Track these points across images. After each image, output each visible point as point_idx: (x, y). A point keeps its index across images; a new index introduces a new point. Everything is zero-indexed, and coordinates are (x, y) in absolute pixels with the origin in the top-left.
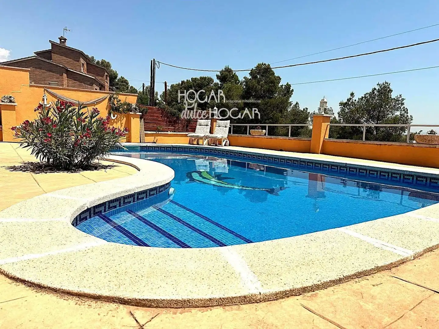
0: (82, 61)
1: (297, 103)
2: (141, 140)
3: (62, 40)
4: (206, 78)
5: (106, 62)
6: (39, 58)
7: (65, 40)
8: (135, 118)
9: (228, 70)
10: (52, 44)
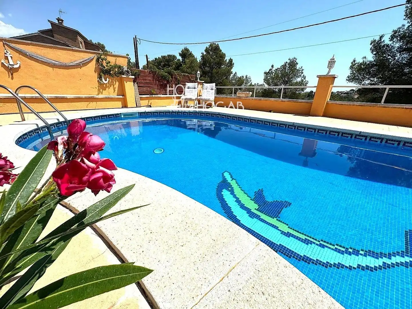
0: (80, 39)
1: (236, 73)
2: (137, 104)
3: (60, 21)
4: (171, 55)
5: (101, 44)
6: (41, 35)
7: (62, 21)
8: (128, 82)
9: (187, 50)
10: (51, 23)
